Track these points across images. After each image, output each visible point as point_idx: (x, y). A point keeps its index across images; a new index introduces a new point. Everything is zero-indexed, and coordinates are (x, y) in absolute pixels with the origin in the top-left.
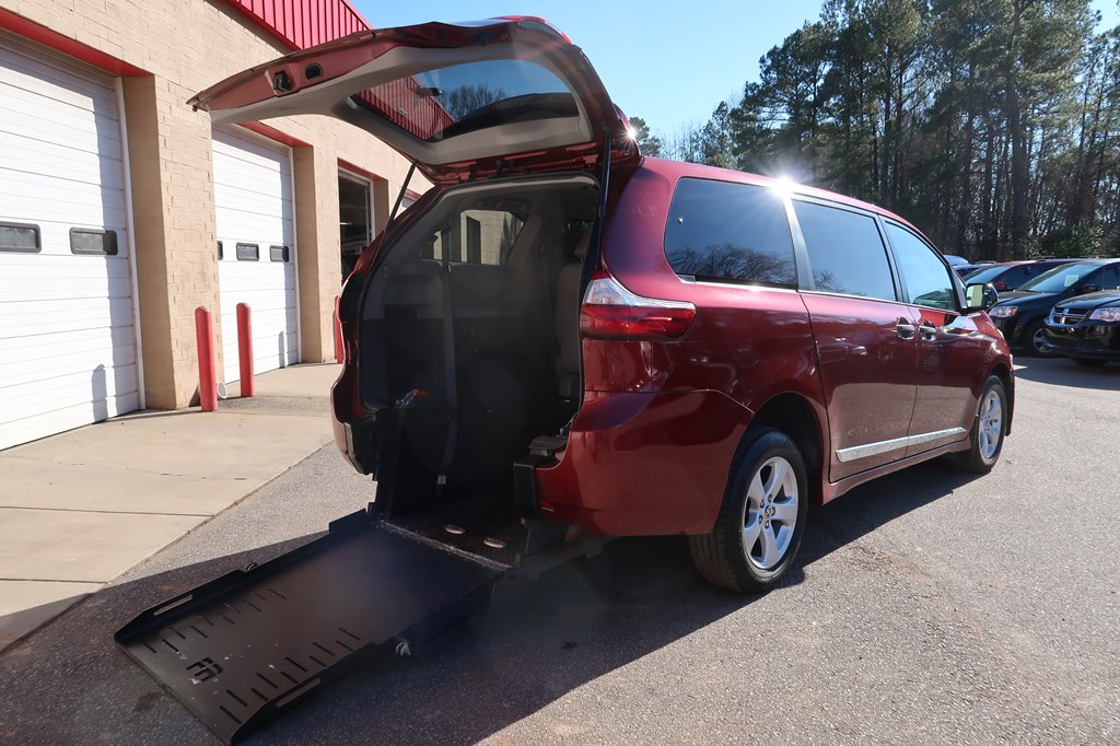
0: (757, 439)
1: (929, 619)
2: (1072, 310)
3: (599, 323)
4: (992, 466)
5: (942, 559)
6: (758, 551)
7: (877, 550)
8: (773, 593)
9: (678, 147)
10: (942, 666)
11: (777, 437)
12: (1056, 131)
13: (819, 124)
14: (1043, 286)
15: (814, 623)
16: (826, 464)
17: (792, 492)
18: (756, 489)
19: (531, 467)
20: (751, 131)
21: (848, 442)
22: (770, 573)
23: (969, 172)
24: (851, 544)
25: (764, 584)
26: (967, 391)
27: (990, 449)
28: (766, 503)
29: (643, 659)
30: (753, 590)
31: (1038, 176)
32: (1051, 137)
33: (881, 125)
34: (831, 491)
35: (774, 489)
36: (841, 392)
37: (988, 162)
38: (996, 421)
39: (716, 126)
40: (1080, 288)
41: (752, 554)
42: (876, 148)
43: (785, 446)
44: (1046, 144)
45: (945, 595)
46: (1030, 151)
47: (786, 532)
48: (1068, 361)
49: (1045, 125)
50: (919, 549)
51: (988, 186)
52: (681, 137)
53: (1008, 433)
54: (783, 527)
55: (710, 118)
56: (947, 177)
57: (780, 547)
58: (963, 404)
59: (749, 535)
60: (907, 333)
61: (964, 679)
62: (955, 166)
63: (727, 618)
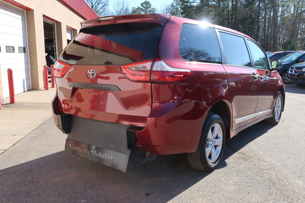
0: (210, 117)
1: (269, 177)
2: (296, 68)
3: (156, 77)
4: (278, 122)
5: (268, 156)
6: (210, 157)
7: (247, 153)
8: (215, 171)
9: (162, 12)
10: (276, 194)
11: (216, 116)
12: (286, 8)
13: (210, 4)
14: (286, 60)
15: (231, 181)
16: (231, 125)
17: (221, 135)
18: (210, 135)
19: (133, 131)
20: (187, 6)
21: (239, 116)
22: (214, 164)
23: (258, 22)
24: (238, 152)
25: (212, 168)
26: (272, 97)
27: (278, 116)
28: (213, 140)
29: (175, 198)
30: (209, 170)
31: (280, 23)
32: (284, 10)
33: (230, 5)
34: (233, 134)
35: (215, 135)
37: (265, 18)
38: (279, 107)
39: (175, 5)
40: (298, 61)
41: (208, 158)
42: (229, 13)
43: (219, 119)
44: (283, 12)
45: (272, 168)
46: (278, 15)
47: (219, 149)
48: (294, 85)
49: (283, 6)
50: (260, 152)
51: (265, 26)
52: (163, 8)
53: (283, 111)
54: (217, 148)
55: (173, 2)
56: (252, 23)
57: (217, 155)
58: (271, 101)
59: (208, 151)
60: (255, 78)
61: (284, 199)
62: (254, 19)
63: (201, 181)
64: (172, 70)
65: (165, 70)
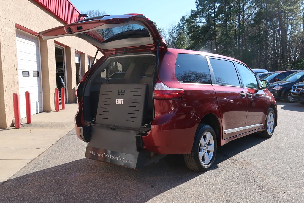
0: (202, 127)
1: (251, 175)
2: (299, 87)
3: (158, 95)
4: (271, 136)
5: (255, 161)
6: (203, 159)
7: (237, 159)
8: (208, 171)
9: (168, 32)
10: (254, 186)
11: (207, 126)
12: (295, 26)
13: (217, 24)
14: (290, 79)
15: (220, 178)
16: (222, 134)
17: (212, 142)
18: (202, 141)
19: (141, 136)
20: (193, 26)
21: (228, 128)
22: (207, 166)
23: (267, 40)
24: (230, 158)
25: (205, 169)
26: (262, 113)
27: (271, 131)
28: (205, 145)
30: (203, 170)
31: (290, 41)
32: (294, 28)
33: (237, 24)
34: (223, 142)
35: (207, 142)
36: (225, 114)
37: (273, 36)
38: (272, 122)
39: (181, 25)
42: (236, 32)
43: (210, 129)
44: (292, 30)
45: (256, 170)
46: (287, 32)
47: (211, 154)
49: (291, 24)
50: (249, 159)
51: (274, 44)
52: (169, 28)
53: (276, 126)
54: (210, 153)
55: (179, 22)
56: (260, 42)
57: (209, 159)
58: (261, 117)
59: (201, 154)
60: (243, 96)
61: (259, 188)
62: (262, 38)
64: (169, 90)
65: (164, 89)
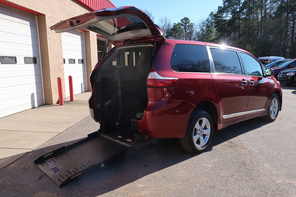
0: (197, 113)
1: (243, 160)
4: (275, 119)
5: (252, 145)
6: (198, 142)
7: (235, 143)
8: (203, 153)
9: (198, 26)
11: (204, 112)
13: (241, 18)
15: (212, 161)
16: (219, 119)
17: (209, 127)
18: (197, 126)
19: (135, 120)
20: (220, 20)
22: (201, 148)
23: (287, 31)
25: (200, 151)
26: (266, 98)
27: (274, 114)
28: (201, 130)
29: (164, 169)
33: (260, 17)
34: (220, 126)
35: (203, 126)
37: (293, 28)
38: (276, 107)
39: (210, 19)
41: (196, 143)
42: (258, 24)
43: (206, 114)
47: (207, 137)
50: (246, 142)
51: (293, 35)
53: (280, 110)
55: (208, 17)
57: (205, 142)
58: (265, 102)
59: (195, 138)
60: (244, 83)
63: (189, 160)
64: (162, 79)
65: (157, 78)
